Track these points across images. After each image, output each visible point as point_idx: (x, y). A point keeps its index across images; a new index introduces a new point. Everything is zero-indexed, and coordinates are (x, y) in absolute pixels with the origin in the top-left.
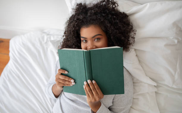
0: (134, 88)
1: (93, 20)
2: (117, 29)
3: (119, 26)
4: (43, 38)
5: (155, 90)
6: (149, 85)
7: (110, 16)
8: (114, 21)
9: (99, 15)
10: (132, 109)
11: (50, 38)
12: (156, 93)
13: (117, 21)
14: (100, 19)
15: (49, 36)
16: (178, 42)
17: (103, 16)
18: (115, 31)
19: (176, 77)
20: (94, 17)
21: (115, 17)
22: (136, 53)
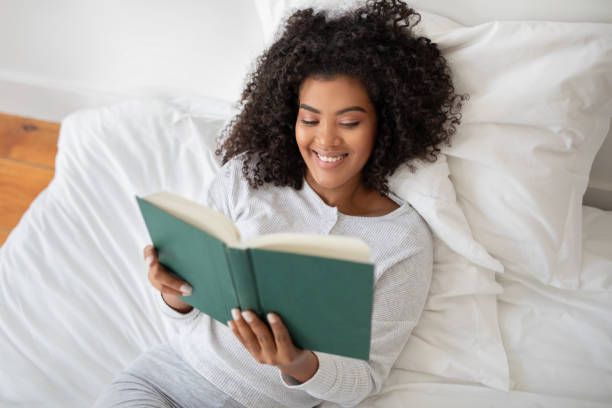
0: (433, 279)
1: (351, 61)
2: (417, 93)
3: (424, 84)
5: (498, 289)
7: (401, 53)
8: (410, 69)
9: (369, 50)
10: (415, 339)
12: (499, 302)
13: (421, 69)
14: (370, 62)
16: (574, 146)
17: (381, 54)
18: (412, 98)
20: (354, 54)
21: (414, 56)
22: (450, 168)
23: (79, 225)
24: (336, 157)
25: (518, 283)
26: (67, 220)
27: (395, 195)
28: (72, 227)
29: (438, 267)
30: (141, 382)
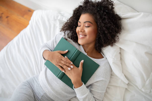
4: (57, 17)
5: (126, 87)
6: (122, 81)
11: (63, 18)
12: (126, 89)
15: (62, 17)
19: (147, 82)
22: (120, 51)
23: (29, 40)
24: (83, 35)
25: (133, 86)
26: (27, 37)
27: (104, 55)
28: (28, 40)
29: (112, 76)
30: (29, 84)
